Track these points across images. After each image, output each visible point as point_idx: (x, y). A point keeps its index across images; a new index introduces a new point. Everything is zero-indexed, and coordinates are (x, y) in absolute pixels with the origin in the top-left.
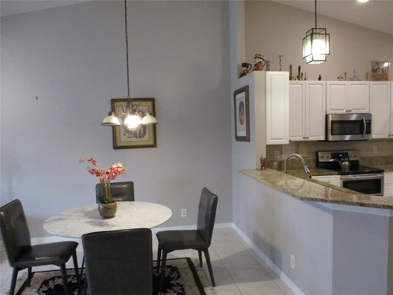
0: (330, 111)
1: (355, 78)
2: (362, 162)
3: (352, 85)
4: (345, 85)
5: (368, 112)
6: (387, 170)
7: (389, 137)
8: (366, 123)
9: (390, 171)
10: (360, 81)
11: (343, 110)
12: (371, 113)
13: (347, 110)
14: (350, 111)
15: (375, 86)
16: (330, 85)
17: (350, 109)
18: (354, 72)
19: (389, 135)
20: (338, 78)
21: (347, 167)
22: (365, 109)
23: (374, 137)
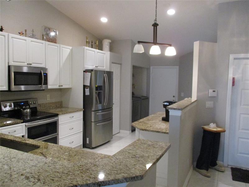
0: (13, 63)
1: (33, 36)
2: (39, 108)
3: (31, 41)
4: (26, 40)
5: (45, 67)
6: (61, 113)
7: (59, 88)
8: (44, 75)
9: (63, 114)
10: (38, 39)
11: (24, 62)
12: (47, 68)
13: (28, 63)
14: (30, 64)
15: (49, 46)
16: (12, 37)
17: (30, 63)
18: (33, 31)
19: (59, 86)
20: (19, 33)
21: (29, 114)
22: (42, 64)
23: (49, 87)
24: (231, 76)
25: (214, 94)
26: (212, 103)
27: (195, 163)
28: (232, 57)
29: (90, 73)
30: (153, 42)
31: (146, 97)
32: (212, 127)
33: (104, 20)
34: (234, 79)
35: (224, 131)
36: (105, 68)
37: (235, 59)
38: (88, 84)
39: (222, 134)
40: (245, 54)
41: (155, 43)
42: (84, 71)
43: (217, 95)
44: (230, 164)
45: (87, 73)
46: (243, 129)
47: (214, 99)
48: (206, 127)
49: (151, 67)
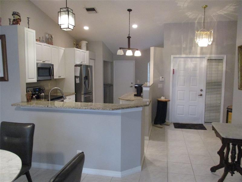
3: (44, 45)
4: (41, 45)
5: (52, 63)
10: (49, 44)
11: (41, 61)
15: (53, 48)
17: (44, 61)
19: (59, 77)
21: (44, 96)
22: (49, 61)
23: (55, 77)
24: (172, 68)
25: (163, 80)
26: (162, 84)
27: (153, 122)
28: (172, 56)
29: (80, 67)
30: (127, 48)
31: (111, 84)
32: (163, 99)
33: (86, 28)
34: (173, 70)
35: (169, 101)
36: (86, 63)
37: (174, 58)
38: (78, 75)
39: (168, 102)
40: (179, 55)
41: (129, 48)
42: (75, 66)
43: (165, 80)
44: (172, 121)
45: (77, 67)
46: (179, 100)
47: (162, 82)
48: (159, 99)
49: (114, 62)
